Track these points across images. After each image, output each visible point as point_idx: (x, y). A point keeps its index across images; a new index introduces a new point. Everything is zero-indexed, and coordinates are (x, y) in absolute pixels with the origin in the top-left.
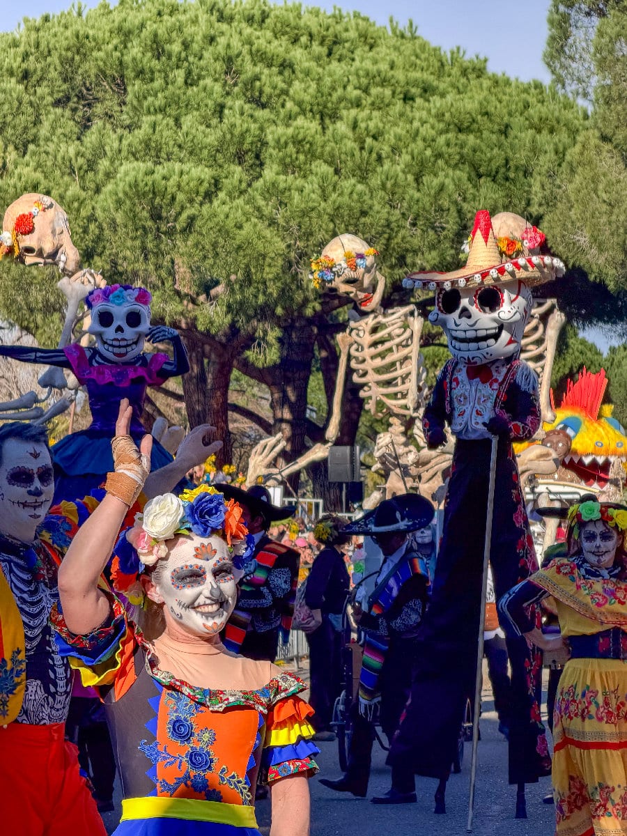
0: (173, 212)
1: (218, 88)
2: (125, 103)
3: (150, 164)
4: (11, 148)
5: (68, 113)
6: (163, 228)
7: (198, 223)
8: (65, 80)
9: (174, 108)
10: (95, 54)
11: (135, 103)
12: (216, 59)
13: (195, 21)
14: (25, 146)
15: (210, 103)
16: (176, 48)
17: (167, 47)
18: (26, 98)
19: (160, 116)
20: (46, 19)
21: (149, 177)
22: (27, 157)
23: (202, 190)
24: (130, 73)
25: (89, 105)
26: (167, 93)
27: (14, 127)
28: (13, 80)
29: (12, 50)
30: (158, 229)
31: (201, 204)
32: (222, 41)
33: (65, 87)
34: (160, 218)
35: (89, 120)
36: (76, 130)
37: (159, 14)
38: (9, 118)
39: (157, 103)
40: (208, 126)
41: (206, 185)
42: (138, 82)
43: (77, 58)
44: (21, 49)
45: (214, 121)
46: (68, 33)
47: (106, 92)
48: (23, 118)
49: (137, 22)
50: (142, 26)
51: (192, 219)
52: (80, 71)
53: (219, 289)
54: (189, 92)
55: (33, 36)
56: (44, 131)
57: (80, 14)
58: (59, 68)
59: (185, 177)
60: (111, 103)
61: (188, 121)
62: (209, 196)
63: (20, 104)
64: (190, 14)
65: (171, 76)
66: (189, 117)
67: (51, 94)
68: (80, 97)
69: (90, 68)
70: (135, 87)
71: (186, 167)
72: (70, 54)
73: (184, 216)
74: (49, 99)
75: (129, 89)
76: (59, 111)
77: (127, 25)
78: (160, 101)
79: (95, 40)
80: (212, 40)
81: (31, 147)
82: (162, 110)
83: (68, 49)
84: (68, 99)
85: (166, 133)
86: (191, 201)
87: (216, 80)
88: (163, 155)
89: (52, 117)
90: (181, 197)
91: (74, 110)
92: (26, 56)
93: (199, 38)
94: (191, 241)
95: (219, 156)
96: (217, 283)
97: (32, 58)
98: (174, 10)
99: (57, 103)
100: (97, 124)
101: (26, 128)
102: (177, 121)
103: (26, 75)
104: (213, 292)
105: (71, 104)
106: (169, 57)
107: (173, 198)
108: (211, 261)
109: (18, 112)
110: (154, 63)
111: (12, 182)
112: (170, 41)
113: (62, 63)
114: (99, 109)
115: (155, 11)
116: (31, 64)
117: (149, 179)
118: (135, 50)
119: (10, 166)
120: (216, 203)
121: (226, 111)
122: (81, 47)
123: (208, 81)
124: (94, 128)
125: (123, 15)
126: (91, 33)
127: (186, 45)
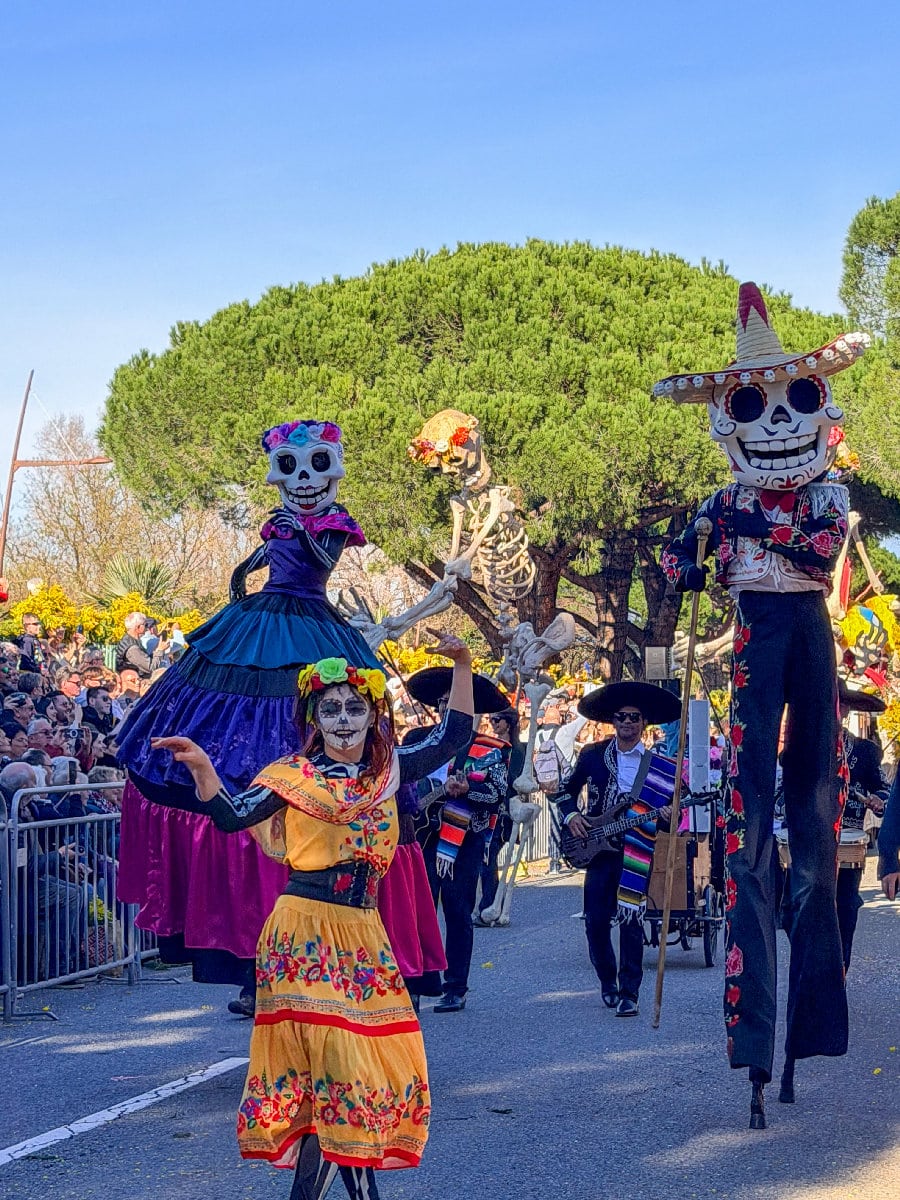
0: (505, 437)
1: (545, 323)
2: (462, 339)
3: (484, 394)
4: (360, 380)
5: (411, 348)
6: (496, 451)
7: (527, 446)
8: (409, 319)
9: (506, 344)
10: (436, 295)
11: (472, 339)
12: (543, 299)
13: (525, 265)
14: (373, 379)
15: (539, 338)
16: (508, 289)
17: (500, 288)
18: (374, 336)
19: (493, 350)
20: (393, 265)
21: (480, 406)
22: (375, 388)
23: (531, 416)
24: (466, 312)
25: (431, 342)
26: (500, 330)
27: (363, 362)
28: (363, 320)
29: (362, 293)
30: (491, 452)
31: (530, 429)
32: (549, 282)
33: (409, 325)
34: (493, 442)
35: (430, 354)
36: (419, 364)
37: (494, 259)
38: (359, 354)
39: (491, 339)
40: (537, 359)
41: (534, 411)
42: (474, 320)
43: (420, 299)
44: (370, 292)
45: (542, 354)
46: (412, 277)
47: (445, 329)
48: (372, 353)
49: (473, 267)
50: (478, 270)
51: (522, 442)
52: (422, 311)
53: (547, 506)
54: (520, 328)
55: (381, 279)
56: (390, 364)
57: (422, 260)
58: (404, 308)
59: (516, 405)
60: (450, 339)
61: (518, 354)
62: (537, 421)
63: (369, 340)
64: (522, 258)
65: (504, 314)
66: (520, 350)
67: (397, 332)
68: (423, 334)
69: (431, 308)
70: (471, 324)
71: (516, 396)
72: (413, 296)
73: (514, 440)
74: (395, 337)
75: (465, 326)
76: (403, 346)
77: (464, 270)
78: (494, 337)
79: (436, 283)
80: (541, 281)
81: (379, 379)
82: (495, 345)
83: (412, 292)
84: (412, 335)
85: (499, 366)
86: (521, 426)
87: (544, 318)
88: (496, 385)
89: (397, 352)
90: (511, 422)
91: (417, 346)
92: (374, 298)
93: (529, 280)
94: (522, 460)
95: (547, 385)
96: (545, 500)
97: (379, 300)
98: (507, 254)
99: (402, 340)
100: (438, 357)
101: (374, 362)
102: (509, 353)
103: (374, 316)
104: (542, 508)
105: (414, 340)
106: (502, 297)
107: (505, 424)
108: (539, 480)
109: (367, 348)
110: (489, 301)
111: (360, 411)
112: (502, 283)
113: (406, 304)
114: (439, 344)
115: (490, 256)
116: (379, 305)
117: (483, 407)
118: (472, 291)
119: (359, 396)
120: (544, 427)
121: (553, 345)
122: (423, 290)
123: (537, 318)
124: (434, 362)
125: (462, 260)
126: (432, 276)
127: (517, 287)
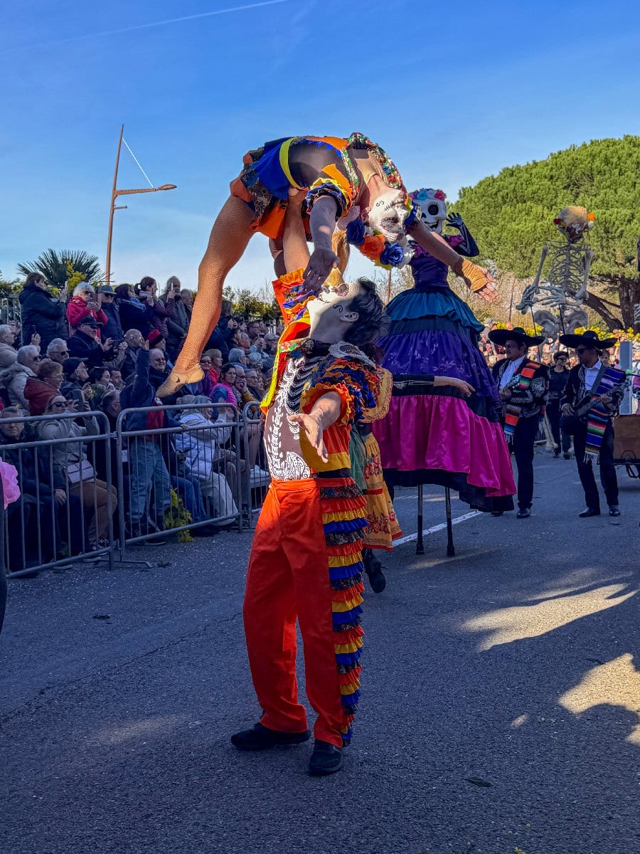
0: (614, 230)
1: (633, 175)
2: (593, 185)
3: (604, 210)
4: (545, 208)
5: (569, 192)
6: (610, 237)
7: (625, 233)
8: (568, 178)
9: (614, 186)
10: (580, 166)
11: (597, 185)
12: (632, 163)
13: (623, 148)
14: (552, 207)
15: (630, 182)
16: (615, 160)
17: (611, 160)
18: (552, 187)
19: (608, 190)
20: (560, 153)
21: (603, 216)
22: (552, 212)
23: (626, 219)
24: (595, 173)
25: (578, 188)
26: (611, 179)
27: (547, 200)
28: (546, 180)
29: (546, 168)
30: (608, 237)
31: (626, 225)
32: (635, 155)
33: (568, 181)
34: (609, 232)
35: (578, 194)
36: (573, 198)
37: (608, 146)
38: (545, 196)
39: (607, 184)
40: (629, 192)
41: (628, 217)
42: (599, 176)
43: (573, 168)
44: (550, 167)
45: (632, 190)
46: (569, 158)
47: (585, 181)
48: (550, 195)
49: (598, 151)
50: (601, 152)
51: (622, 231)
52: (574, 174)
53: (635, 260)
54: (621, 178)
55: (555, 161)
56: (559, 200)
57: (574, 150)
58: (566, 174)
59: (619, 214)
60: (587, 185)
61: (620, 191)
62: (629, 221)
63: (549, 189)
64: (622, 145)
65: (613, 172)
66: (621, 189)
67: (562, 184)
68: (575, 184)
69: (578, 171)
70: (597, 178)
71: (619, 210)
72: (570, 167)
73: (619, 231)
74: (561, 187)
75: (595, 179)
76: (565, 191)
77: (594, 152)
78: (608, 183)
79: (580, 160)
80: (631, 155)
81: (554, 207)
82: (609, 187)
83: (569, 165)
84: (569, 185)
85: (611, 196)
86: (622, 224)
87: (632, 172)
88: (610, 206)
89: (562, 194)
90: (617, 223)
91: (572, 190)
92: (552, 169)
93: (625, 155)
94: (622, 241)
95: (634, 204)
96: (634, 258)
97: (554, 170)
98: (614, 144)
99: (565, 188)
100: (582, 195)
101: (552, 200)
102: (615, 191)
103: (552, 177)
104: (632, 262)
105: (570, 188)
106: (612, 165)
107: (614, 223)
108: (631, 249)
109: (549, 193)
110: (606, 167)
111: (546, 222)
112: (612, 157)
113: (566, 171)
114: (582, 189)
115: (606, 145)
116: (554, 173)
117: (604, 216)
118: (597, 163)
119: (545, 216)
120: (633, 224)
121: (637, 185)
122: (574, 164)
123: (629, 173)
124: (580, 197)
125: (592, 148)
126: (578, 157)
127: (619, 159)
